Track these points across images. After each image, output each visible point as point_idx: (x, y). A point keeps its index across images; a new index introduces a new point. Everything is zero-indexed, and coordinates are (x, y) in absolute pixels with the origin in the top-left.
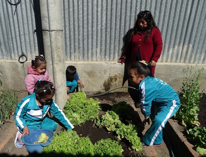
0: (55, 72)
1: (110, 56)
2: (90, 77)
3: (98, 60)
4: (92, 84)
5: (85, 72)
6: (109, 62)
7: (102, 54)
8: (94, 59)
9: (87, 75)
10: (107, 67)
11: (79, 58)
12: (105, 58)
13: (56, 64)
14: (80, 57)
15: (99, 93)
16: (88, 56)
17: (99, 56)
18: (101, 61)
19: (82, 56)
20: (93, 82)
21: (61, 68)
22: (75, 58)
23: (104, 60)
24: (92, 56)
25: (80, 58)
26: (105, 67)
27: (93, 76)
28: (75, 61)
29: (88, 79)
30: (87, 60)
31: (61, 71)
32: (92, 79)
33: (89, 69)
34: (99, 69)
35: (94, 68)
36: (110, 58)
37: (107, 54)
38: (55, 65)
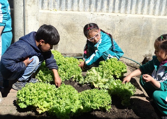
0: (26, 16)
1: (96, 5)
2: (69, 33)
3: (80, 10)
4: (71, 42)
5: (62, 25)
6: (95, 13)
7: (86, 2)
8: (75, 8)
9: (64, 30)
10: (93, 20)
11: (54, 6)
12: (90, 7)
13: (29, 5)
14: (56, 4)
15: (80, 55)
16: (66, 4)
17: (82, 4)
18: (84, 11)
19: (59, 3)
20: (72, 40)
21: (34, 12)
22: (48, 6)
23: (88, 9)
24: (72, 4)
25: (56, 7)
26: (89, 19)
27: (73, 31)
28: (49, 10)
29: (66, 35)
30: (66, 9)
31: (34, 15)
32: (72, 35)
33: (68, 21)
34: (81, 22)
35: (75, 20)
36: (96, 8)
37: (93, 3)
38: (27, 7)
